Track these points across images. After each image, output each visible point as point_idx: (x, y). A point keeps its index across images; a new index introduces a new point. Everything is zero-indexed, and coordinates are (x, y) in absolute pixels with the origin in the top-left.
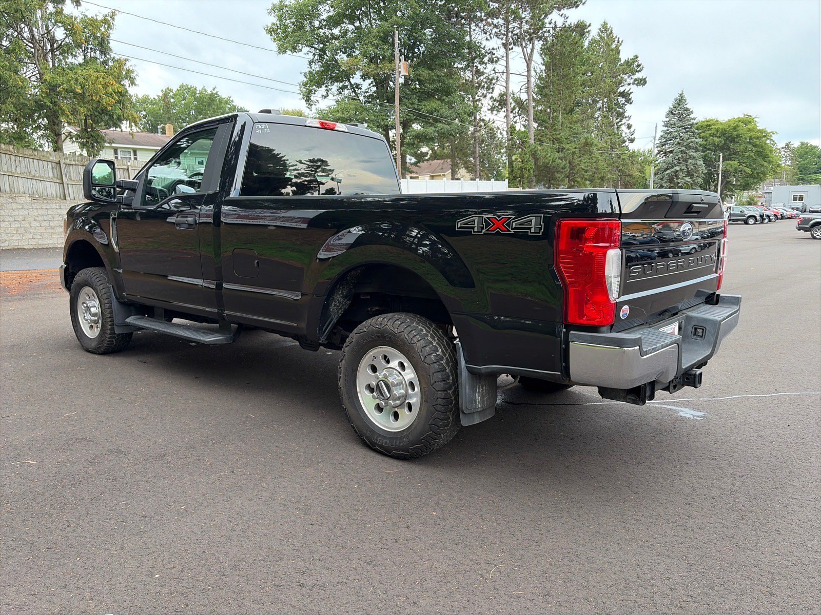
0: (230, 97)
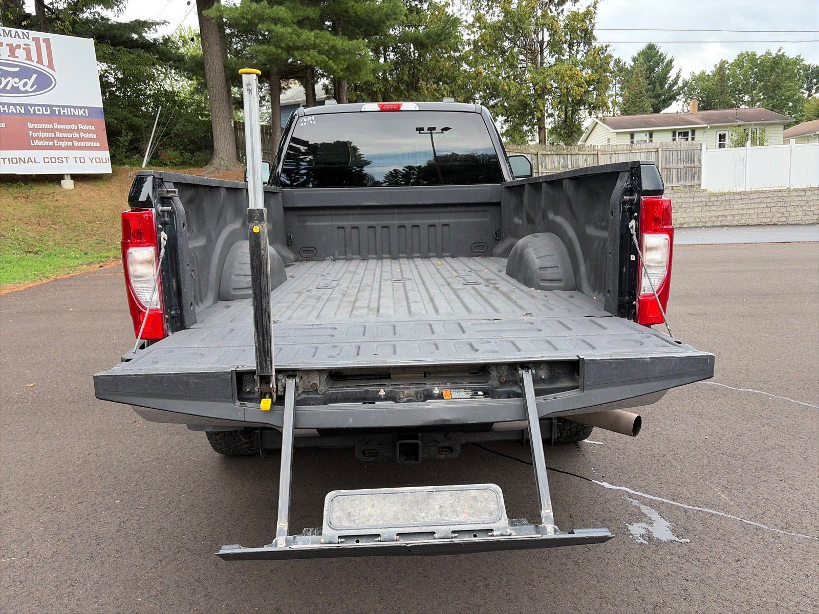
0: (800, 56)
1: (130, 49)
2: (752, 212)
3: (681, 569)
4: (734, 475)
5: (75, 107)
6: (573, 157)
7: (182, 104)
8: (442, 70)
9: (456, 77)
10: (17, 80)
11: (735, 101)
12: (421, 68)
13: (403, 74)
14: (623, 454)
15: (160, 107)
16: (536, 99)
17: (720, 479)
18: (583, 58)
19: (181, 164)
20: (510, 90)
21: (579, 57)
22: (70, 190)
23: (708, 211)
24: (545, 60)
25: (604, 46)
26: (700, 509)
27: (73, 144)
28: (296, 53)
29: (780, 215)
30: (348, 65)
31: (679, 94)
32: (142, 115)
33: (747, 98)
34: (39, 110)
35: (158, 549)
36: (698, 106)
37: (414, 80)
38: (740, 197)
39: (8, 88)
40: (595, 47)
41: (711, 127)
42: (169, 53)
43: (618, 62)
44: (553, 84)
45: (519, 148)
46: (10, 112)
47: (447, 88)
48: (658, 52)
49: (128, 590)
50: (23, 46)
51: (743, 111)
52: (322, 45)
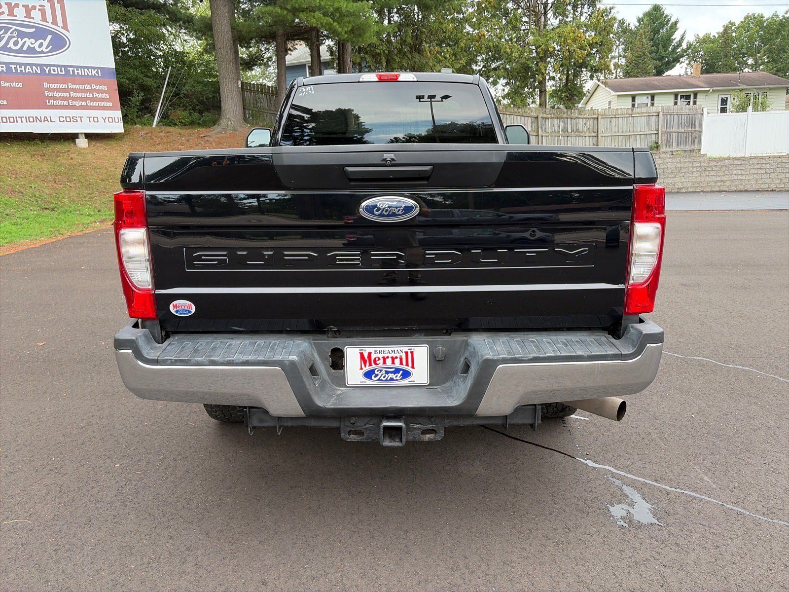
1: (141, 10)
2: (751, 177)
3: (659, 554)
4: (718, 457)
5: (88, 68)
6: (574, 121)
7: (191, 64)
8: (445, 32)
9: (459, 39)
10: (33, 41)
11: (738, 63)
12: (424, 30)
13: (406, 36)
14: (609, 431)
15: (170, 68)
16: (537, 62)
17: (704, 460)
18: (586, 20)
19: (190, 124)
20: (512, 52)
21: (583, 19)
22: (84, 149)
23: (707, 176)
24: (549, 22)
25: (608, 8)
26: (682, 491)
27: (87, 103)
28: (301, 15)
29: (778, 181)
30: (353, 27)
31: (683, 56)
32: (153, 76)
33: (750, 61)
34: (54, 70)
35: (153, 515)
36: (702, 69)
37: (417, 42)
38: (739, 163)
39: (25, 48)
40: (599, 9)
41: (713, 91)
42: (179, 13)
43: (622, 22)
44: (556, 46)
45: (520, 110)
46: (27, 72)
47: (449, 50)
48: (664, 14)
49: (123, 556)
50: (38, 7)
51: (747, 74)
52: (327, 7)
